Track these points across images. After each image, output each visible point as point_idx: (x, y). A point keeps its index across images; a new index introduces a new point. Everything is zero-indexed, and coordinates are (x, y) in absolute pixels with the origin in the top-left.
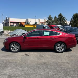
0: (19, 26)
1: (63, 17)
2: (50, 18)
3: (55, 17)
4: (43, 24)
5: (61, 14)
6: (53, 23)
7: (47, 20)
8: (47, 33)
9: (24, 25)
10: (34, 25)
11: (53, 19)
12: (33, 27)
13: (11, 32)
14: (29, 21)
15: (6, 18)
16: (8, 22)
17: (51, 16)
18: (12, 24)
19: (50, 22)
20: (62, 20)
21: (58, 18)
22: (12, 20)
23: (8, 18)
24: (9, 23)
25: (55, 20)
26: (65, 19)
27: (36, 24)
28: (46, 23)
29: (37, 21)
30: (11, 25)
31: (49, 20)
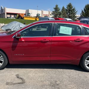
0: (17, 18)
1: (73, 8)
2: (56, 9)
3: (63, 8)
4: (47, 16)
5: (70, 4)
6: (60, 15)
7: (53, 12)
8: (66, 29)
9: (24, 17)
10: (36, 17)
11: (60, 11)
12: (34, 19)
13: (4, 25)
14: (29, 13)
15: (1, 7)
16: (4, 12)
17: (58, 7)
18: (9, 16)
19: (56, 14)
20: (71, 11)
21: (66, 10)
22: (8, 10)
23: (3, 8)
24: (4, 14)
25: (62, 12)
26: (75, 11)
27: (38, 16)
28: (51, 15)
29: (40, 12)
30: (7, 17)
31: (56, 11)
